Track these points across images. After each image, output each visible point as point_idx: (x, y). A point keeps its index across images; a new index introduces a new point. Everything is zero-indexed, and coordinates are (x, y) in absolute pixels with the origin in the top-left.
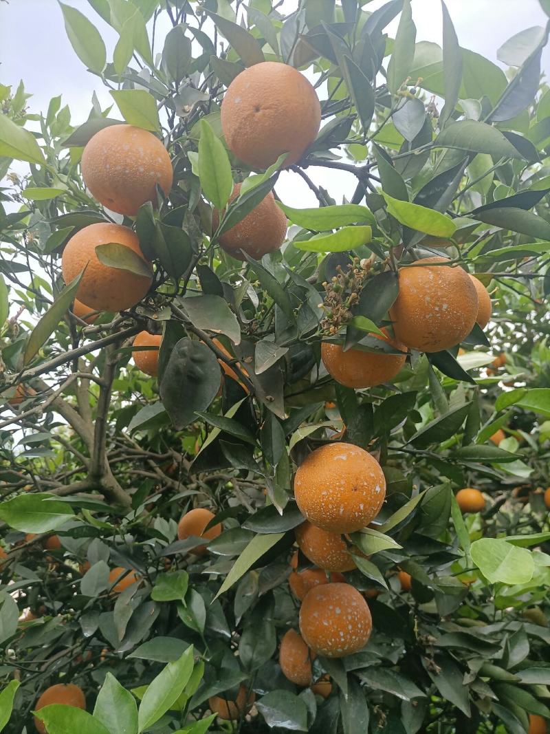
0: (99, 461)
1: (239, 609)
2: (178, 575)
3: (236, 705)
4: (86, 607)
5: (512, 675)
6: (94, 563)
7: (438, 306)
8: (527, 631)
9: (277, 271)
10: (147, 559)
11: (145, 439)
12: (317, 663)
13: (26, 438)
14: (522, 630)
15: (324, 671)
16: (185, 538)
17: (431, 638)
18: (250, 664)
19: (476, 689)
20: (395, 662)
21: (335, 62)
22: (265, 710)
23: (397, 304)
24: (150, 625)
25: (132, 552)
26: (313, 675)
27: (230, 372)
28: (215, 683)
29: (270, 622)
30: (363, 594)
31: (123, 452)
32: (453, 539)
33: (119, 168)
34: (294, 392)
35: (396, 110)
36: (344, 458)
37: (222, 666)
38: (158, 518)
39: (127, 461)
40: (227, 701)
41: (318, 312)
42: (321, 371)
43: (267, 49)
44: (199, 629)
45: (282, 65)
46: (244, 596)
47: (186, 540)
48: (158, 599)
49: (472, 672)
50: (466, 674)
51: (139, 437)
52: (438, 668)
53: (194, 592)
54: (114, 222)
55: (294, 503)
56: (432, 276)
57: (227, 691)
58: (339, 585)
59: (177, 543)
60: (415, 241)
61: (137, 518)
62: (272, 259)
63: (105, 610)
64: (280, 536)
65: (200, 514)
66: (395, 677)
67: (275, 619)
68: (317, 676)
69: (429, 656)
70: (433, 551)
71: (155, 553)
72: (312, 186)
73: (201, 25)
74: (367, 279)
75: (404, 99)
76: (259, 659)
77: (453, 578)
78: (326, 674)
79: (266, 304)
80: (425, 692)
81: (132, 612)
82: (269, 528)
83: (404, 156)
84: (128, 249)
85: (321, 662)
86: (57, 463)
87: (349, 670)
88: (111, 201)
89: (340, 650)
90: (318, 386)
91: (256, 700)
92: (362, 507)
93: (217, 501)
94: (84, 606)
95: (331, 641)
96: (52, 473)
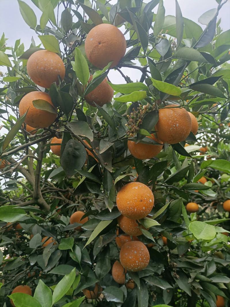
0: (37, 192)
1: (95, 253)
2: (70, 239)
3: (94, 292)
4: (31, 253)
5: (208, 279)
6: (35, 234)
7: (175, 125)
8: (215, 261)
9: (109, 111)
10: (57, 233)
11: (57, 183)
12: (127, 274)
13: (6, 183)
14: (213, 260)
15: (130, 278)
16: (73, 223)
17: (175, 264)
18: (100, 275)
19: (194, 285)
20: (160, 274)
21: (132, 24)
22: (106, 294)
23: (158, 124)
24: (58, 259)
25: (50, 229)
26: (126, 280)
27: (90, 153)
28: (85, 284)
29: (108, 258)
30: (146, 245)
31: (48, 189)
32: (183, 222)
33: (42, 68)
34: (117, 162)
35: (157, 44)
36: (137, 188)
37: (88, 276)
38: (62, 216)
39: (50, 193)
40: (90, 291)
41: (126, 128)
42: (128, 153)
43: (104, 19)
44: (78, 261)
45: (110, 25)
46: (97, 247)
47: (73, 224)
48: (61, 249)
49: (192, 278)
50: (189, 278)
51: (55, 183)
52: (178, 276)
53: (76, 246)
54: (41, 91)
55: (117, 207)
56: (172, 112)
57: (90, 287)
58: (136, 242)
59: (70, 225)
60: (165, 98)
61: (53, 215)
62: (107, 106)
63: (39, 254)
64: (111, 221)
65: (79, 213)
66: (160, 280)
67: (110, 257)
68: (127, 280)
69: (174, 271)
70: (174, 227)
71: (60, 230)
72: (123, 76)
73: (77, 9)
74: (146, 114)
75: (161, 39)
76: (103, 273)
77: (183, 238)
78: (131, 279)
79: (105, 125)
80: (173, 286)
81: (50, 254)
82: (107, 218)
83: (161, 63)
84: (47, 102)
85: (129, 274)
86: (20, 194)
87: (140, 277)
88: (39, 82)
89: (136, 269)
90: (127, 159)
91: (103, 290)
92: (144, 208)
93: (86, 208)
94: (31, 252)
95: (132, 265)
96: (18, 197)
